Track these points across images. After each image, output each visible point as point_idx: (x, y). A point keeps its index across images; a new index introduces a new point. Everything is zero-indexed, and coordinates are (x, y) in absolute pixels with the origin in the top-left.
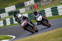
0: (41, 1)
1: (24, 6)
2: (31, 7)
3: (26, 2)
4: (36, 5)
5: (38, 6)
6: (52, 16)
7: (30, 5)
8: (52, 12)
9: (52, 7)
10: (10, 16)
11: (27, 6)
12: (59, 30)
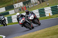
0: (29, 4)
1: (14, 8)
2: (20, 9)
3: (15, 4)
4: (25, 7)
6: (40, 17)
7: (19, 7)
8: (40, 13)
9: (39, 9)
11: (16, 8)
12: (46, 30)
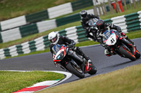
1: (92, 4)
2: (107, 8)
4: (119, 2)
5: (123, 4)
10: (60, 27)
11: (97, 4)
